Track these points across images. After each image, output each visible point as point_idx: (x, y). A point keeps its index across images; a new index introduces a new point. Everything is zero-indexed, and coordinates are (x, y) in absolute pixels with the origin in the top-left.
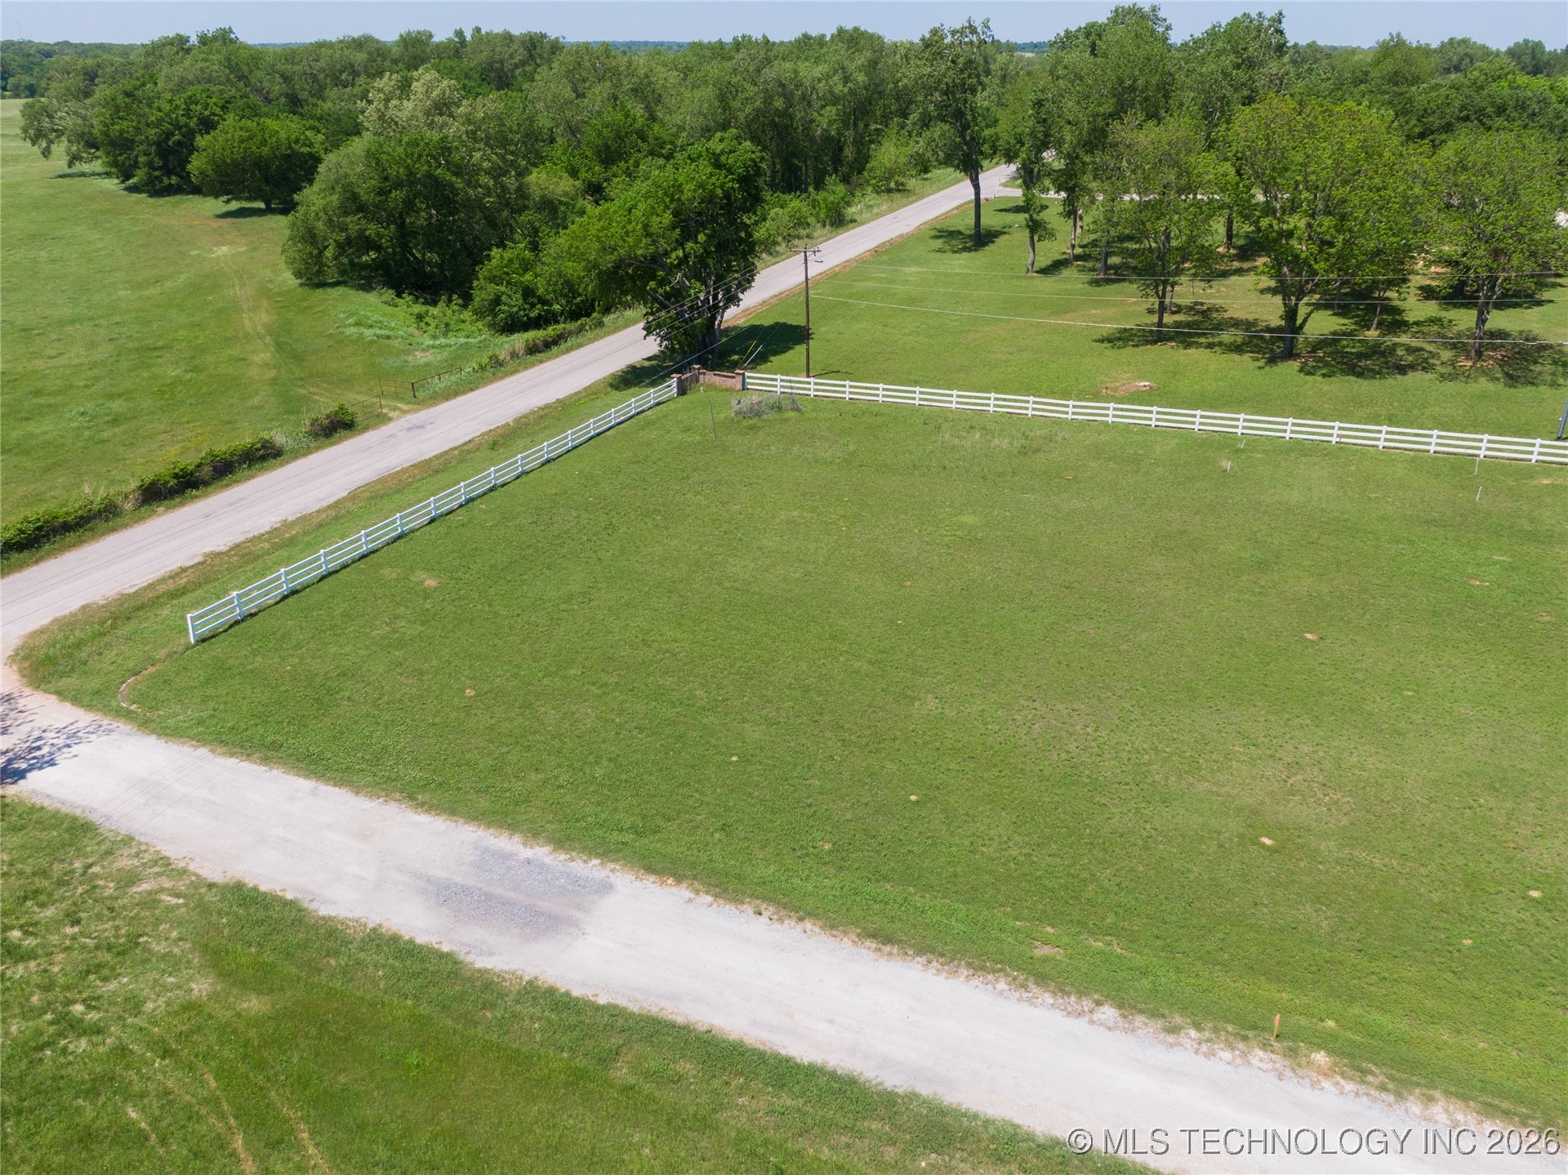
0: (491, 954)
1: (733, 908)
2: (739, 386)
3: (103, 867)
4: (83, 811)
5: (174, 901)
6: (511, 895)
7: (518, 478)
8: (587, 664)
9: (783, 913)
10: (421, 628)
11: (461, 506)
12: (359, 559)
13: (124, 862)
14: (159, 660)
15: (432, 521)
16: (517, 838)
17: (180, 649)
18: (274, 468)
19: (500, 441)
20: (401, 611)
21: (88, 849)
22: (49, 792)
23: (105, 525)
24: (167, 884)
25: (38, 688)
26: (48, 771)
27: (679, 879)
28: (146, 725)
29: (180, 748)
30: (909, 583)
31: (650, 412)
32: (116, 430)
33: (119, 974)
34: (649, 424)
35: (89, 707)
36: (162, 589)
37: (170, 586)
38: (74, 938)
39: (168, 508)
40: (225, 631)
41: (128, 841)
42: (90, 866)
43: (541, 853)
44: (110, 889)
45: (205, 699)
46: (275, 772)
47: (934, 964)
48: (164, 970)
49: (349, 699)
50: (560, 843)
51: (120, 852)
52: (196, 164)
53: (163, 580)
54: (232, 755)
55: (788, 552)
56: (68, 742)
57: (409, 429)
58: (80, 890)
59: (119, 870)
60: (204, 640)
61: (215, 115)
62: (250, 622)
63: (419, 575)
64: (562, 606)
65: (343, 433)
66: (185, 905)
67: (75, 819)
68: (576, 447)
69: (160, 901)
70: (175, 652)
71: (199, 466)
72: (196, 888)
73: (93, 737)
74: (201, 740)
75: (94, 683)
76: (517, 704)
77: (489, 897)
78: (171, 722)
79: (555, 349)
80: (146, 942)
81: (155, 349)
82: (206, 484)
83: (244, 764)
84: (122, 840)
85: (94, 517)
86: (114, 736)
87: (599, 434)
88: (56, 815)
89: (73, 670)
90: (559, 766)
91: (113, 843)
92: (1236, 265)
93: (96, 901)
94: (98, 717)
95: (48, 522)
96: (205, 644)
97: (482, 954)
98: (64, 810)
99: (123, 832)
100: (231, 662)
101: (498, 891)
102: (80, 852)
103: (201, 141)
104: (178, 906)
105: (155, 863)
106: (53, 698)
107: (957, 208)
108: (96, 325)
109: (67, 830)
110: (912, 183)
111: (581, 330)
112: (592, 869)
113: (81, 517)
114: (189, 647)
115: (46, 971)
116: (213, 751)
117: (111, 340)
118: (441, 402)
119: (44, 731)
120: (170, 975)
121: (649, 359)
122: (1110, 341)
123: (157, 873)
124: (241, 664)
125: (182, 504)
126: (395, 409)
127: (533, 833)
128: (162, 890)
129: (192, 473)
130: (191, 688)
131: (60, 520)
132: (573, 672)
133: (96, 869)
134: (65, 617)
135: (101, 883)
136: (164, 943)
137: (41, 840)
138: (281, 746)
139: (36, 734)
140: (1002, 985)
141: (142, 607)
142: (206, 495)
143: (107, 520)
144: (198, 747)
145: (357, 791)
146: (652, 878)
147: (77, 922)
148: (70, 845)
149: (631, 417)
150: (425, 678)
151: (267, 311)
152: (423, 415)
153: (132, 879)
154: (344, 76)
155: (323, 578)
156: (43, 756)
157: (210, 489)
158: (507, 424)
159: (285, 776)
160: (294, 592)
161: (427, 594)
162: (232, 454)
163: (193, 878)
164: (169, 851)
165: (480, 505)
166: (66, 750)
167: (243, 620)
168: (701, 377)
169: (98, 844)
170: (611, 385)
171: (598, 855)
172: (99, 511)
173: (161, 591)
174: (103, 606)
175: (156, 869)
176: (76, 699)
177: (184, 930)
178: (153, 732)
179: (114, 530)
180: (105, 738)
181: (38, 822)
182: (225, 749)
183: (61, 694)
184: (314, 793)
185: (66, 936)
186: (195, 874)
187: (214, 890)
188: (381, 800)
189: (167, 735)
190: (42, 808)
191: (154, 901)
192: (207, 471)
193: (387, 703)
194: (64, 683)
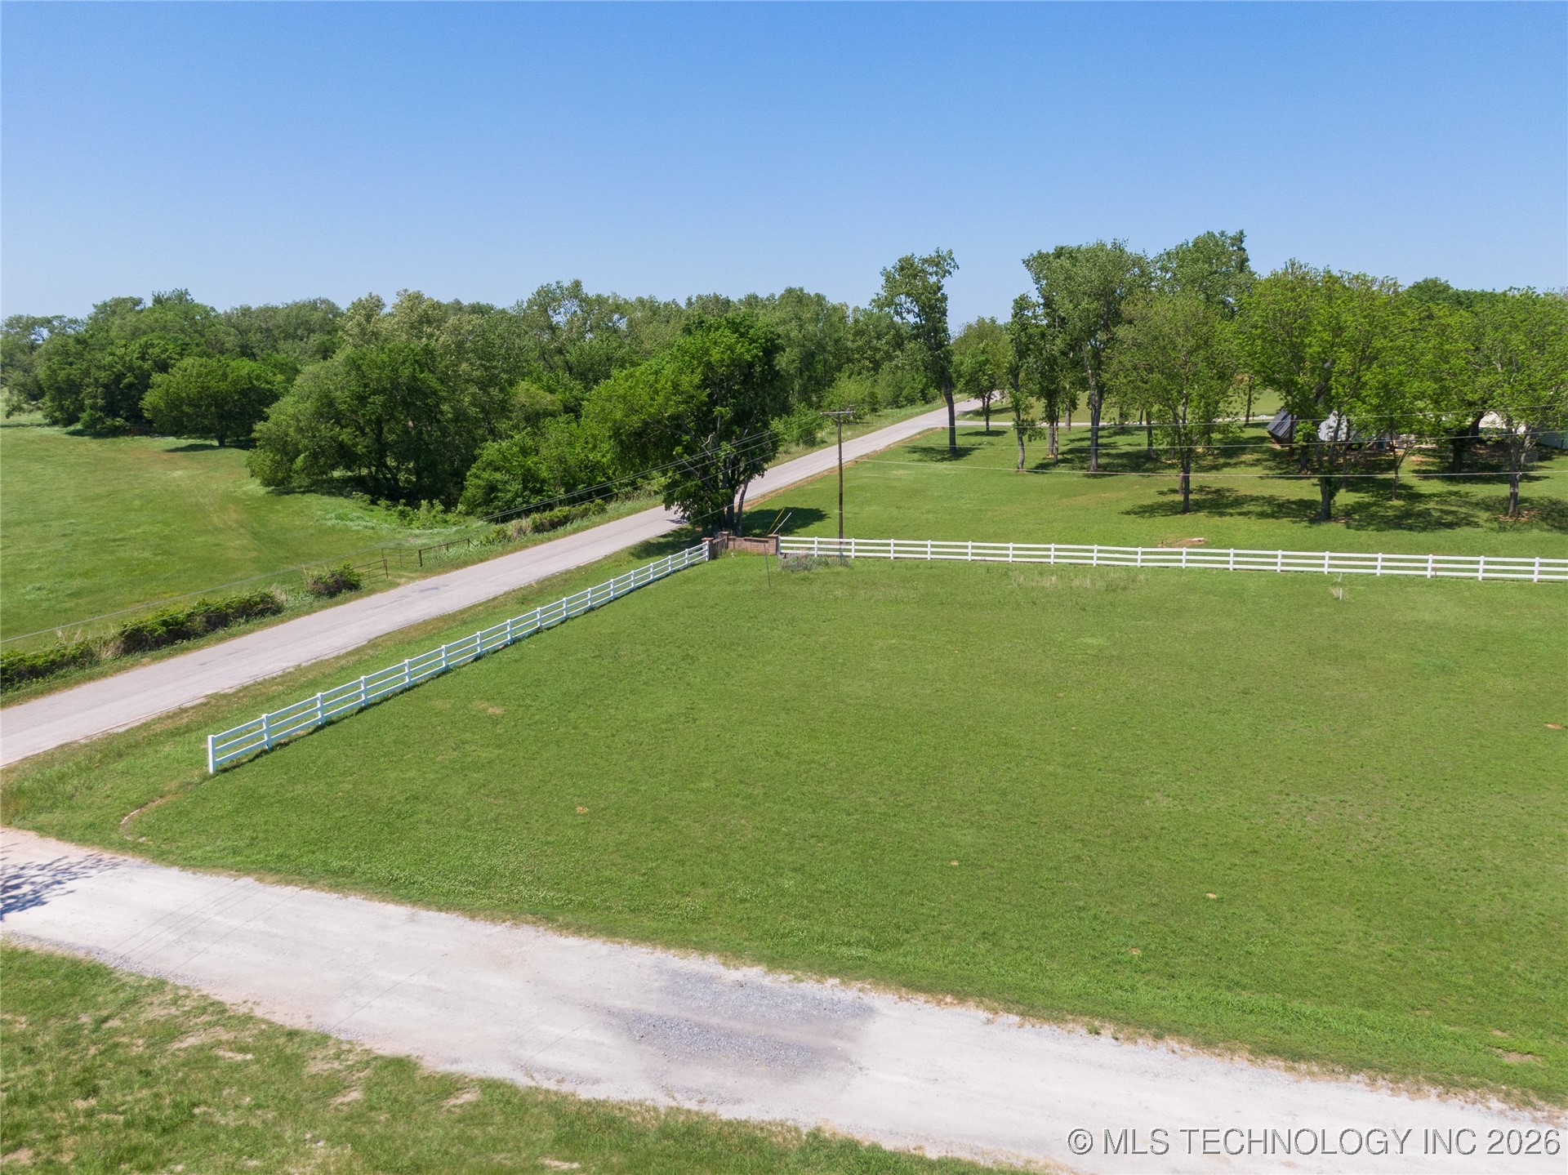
0: (738, 1101)
1: (1055, 1027)
2: (772, 551)
3: (124, 1020)
4: (88, 953)
5: (239, 1057)
6: (736, 1025)
7: (562, 622)
8: (719, 777)
9: (1128, 1030)
10: (497, 752)
11: (506, 646)
12: (402, 692)
13: (156, 1012)
14: (169, 792)
15: (478, 658)
16: (712, 958)
17: (196, 779)
18: (272, 625)
19: (526, 597)
20: (467, 736)
21: (100, 999)
22: (35, 934)
23: (81, 673)
24: (224, 1036)
25: (9, 824)
26: (33, 912)
27: (961, 996)
28: (162, 856)
29: (215, 878)
30: (1061, 695)
31: (686, 571)
32: (80, 601)
33: (169, 1160)
34: (687, 580)
35: (82, 841)
36: (158, 728)
37: (169, 725)
38: (90, 1113)
39: (154, 659)
40: (250, 761)
41: (159, 985)
42: (106, 1020)
43: (753, 973)
44: (139, 1047)
45: (238, 829)
46: (352, 899)
47: (1380, 1082)
48: (240, 1150)
49: (428, 822)
50: (775, 961)
51: (148, 1000)
52: (150, 399)
53: (160, 719)
54: (289, 883)
55: (903, 673)
56: (58, 878)
57: (423, 591)
58: (93, 1051)
59: (149, 1023)
60: (225, 770)
61: (171, 358)
62: (279, 753)
63: (479, 705)
64: (664, 726)
65: (349, 594)
66: (258, 1061)
67: (76, 963)
68: (617, 599)
69: (217, 1058)
70: (189, 784)
71: (190, 615)
72: (269, 1038)
73: (93, 872)
74: (242, 870)
75: (86, 817)
76: (648, 819)
77: (705, 1029)
78: (198, 853)
79: (561, 530)
80: (205, 1113)
81: (115, 540)
82: (198, 635)
83: (307, 892)
84: (149, 985)
85: (67, 664)
86: (120, 869)
87: (639, 588)
88: (47, 959)
89: (54, 806)
90: (730, 879)
91: (137, 989)
92: (1222, 461)
93: (121, 1063)
94: (95, 851)
95: (13, 664)
96: (227, 774)
97: (722, 1101)
98: (59, 953)
99: (149, 976)
100: (263, 791)
101: (715, 1021)
102: (88, 1003)
103: (157, 378)
104: (247, 1064)
105: (204, 1010)
106: (32, 835)
107: (919, 434)
108: (45, 526)
109: (66, 977)
110: (868, 418)
111: (584, 514)
112: (831, 989)
113: (53, 662)
114: (206, 778)
115: (49, 1162)
116: (261, 880)
117: (64, 535)
118: (451, 571)
119: (22, 868)
120: (251, 1156)
121: (664, 536)
122: (1135, 513)
123: (209, 1023)
124: (277, 792)
125: (170, 655)
126: (401, 577)
127: (733, 953)
128: (219, 1044)
129: (182, 624)
130: (217, 819)
131: (27, 664)
132: (705, 785)
133: (114, 1023)
134: (38, 755)
135: (125, 1040)
136: (232, 1114)
137: (27, 991)
138: (353, 872)
139: (11, 872)
140: (1495, 1104)
141: (137, 745)
142: (199, 648)
143: (82, 667)
144: (239, 877)
145: (472, 913)
146: (922, 997)
147: (95, 1091)
148: (73, 995)
149: (668, 575)
150: (520, 797)
151: (235, 511)
152: (433, 581)
153: (172, 1031)
154: (299, 332)
155: (361, 710)
156: (25, 895)
157: (201, 642)
158: (530, 586)
159: (366, 903)
160: (330, 723)
161: (495, 721)
162: (228, 606)
163: (263, 1027)
164: (224, 995)
165: (528, 646)
166: (56, 886)
167: (272, 749)
168: (731, 543)
169: (114, 991)
170: (633, 555)
171: (832, 974)
172: (74, 657)
173: (158, 731)
174: (86, 745)
175: (205, 1018)
176: (62, 833)
177: (262, 1095)
178: (173, 864)
179: (91, 678)
180: (110, 872)
181: (23, 969)
182: (277, 877)
183: (42, 830)
184: (412, 919)
185: (77, 1113)
186: (264, 1021)
187: (297, 1040)
188: (508, 923)
189: (195, 866)
190: (27, 953)
191: (209, 1058)
192: (198, 623)
193: (480, 823)
194: (43, 818)
